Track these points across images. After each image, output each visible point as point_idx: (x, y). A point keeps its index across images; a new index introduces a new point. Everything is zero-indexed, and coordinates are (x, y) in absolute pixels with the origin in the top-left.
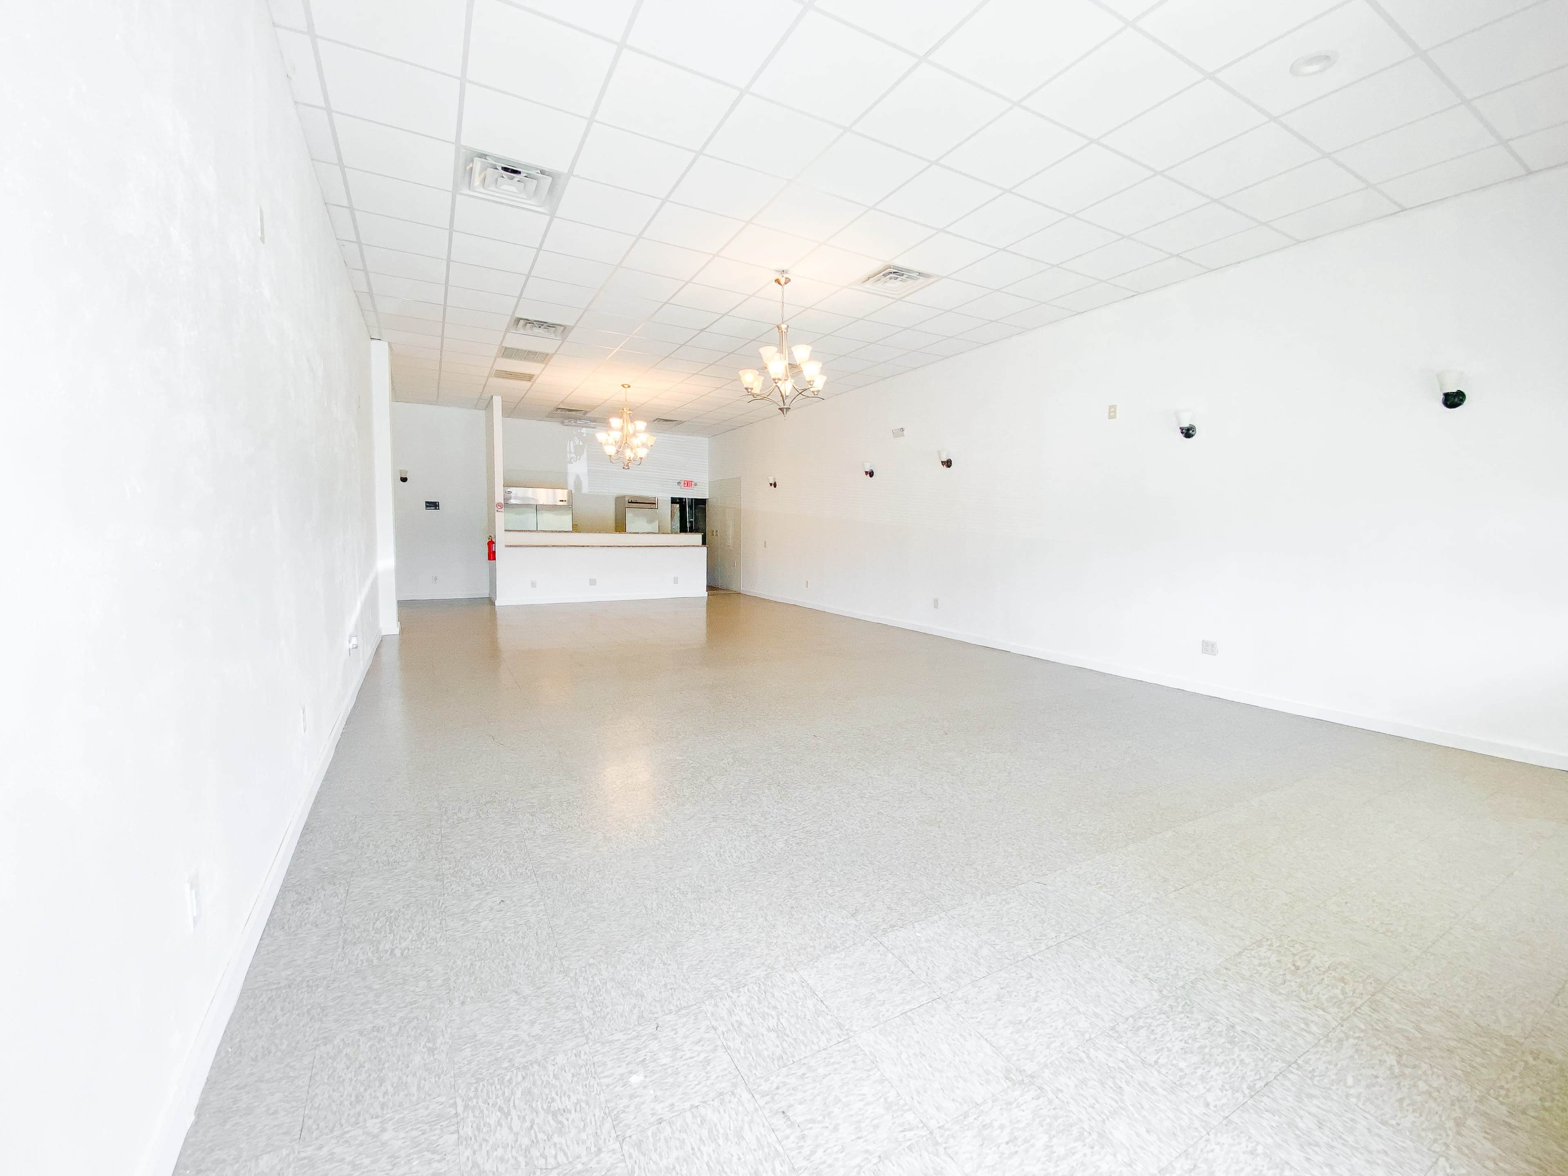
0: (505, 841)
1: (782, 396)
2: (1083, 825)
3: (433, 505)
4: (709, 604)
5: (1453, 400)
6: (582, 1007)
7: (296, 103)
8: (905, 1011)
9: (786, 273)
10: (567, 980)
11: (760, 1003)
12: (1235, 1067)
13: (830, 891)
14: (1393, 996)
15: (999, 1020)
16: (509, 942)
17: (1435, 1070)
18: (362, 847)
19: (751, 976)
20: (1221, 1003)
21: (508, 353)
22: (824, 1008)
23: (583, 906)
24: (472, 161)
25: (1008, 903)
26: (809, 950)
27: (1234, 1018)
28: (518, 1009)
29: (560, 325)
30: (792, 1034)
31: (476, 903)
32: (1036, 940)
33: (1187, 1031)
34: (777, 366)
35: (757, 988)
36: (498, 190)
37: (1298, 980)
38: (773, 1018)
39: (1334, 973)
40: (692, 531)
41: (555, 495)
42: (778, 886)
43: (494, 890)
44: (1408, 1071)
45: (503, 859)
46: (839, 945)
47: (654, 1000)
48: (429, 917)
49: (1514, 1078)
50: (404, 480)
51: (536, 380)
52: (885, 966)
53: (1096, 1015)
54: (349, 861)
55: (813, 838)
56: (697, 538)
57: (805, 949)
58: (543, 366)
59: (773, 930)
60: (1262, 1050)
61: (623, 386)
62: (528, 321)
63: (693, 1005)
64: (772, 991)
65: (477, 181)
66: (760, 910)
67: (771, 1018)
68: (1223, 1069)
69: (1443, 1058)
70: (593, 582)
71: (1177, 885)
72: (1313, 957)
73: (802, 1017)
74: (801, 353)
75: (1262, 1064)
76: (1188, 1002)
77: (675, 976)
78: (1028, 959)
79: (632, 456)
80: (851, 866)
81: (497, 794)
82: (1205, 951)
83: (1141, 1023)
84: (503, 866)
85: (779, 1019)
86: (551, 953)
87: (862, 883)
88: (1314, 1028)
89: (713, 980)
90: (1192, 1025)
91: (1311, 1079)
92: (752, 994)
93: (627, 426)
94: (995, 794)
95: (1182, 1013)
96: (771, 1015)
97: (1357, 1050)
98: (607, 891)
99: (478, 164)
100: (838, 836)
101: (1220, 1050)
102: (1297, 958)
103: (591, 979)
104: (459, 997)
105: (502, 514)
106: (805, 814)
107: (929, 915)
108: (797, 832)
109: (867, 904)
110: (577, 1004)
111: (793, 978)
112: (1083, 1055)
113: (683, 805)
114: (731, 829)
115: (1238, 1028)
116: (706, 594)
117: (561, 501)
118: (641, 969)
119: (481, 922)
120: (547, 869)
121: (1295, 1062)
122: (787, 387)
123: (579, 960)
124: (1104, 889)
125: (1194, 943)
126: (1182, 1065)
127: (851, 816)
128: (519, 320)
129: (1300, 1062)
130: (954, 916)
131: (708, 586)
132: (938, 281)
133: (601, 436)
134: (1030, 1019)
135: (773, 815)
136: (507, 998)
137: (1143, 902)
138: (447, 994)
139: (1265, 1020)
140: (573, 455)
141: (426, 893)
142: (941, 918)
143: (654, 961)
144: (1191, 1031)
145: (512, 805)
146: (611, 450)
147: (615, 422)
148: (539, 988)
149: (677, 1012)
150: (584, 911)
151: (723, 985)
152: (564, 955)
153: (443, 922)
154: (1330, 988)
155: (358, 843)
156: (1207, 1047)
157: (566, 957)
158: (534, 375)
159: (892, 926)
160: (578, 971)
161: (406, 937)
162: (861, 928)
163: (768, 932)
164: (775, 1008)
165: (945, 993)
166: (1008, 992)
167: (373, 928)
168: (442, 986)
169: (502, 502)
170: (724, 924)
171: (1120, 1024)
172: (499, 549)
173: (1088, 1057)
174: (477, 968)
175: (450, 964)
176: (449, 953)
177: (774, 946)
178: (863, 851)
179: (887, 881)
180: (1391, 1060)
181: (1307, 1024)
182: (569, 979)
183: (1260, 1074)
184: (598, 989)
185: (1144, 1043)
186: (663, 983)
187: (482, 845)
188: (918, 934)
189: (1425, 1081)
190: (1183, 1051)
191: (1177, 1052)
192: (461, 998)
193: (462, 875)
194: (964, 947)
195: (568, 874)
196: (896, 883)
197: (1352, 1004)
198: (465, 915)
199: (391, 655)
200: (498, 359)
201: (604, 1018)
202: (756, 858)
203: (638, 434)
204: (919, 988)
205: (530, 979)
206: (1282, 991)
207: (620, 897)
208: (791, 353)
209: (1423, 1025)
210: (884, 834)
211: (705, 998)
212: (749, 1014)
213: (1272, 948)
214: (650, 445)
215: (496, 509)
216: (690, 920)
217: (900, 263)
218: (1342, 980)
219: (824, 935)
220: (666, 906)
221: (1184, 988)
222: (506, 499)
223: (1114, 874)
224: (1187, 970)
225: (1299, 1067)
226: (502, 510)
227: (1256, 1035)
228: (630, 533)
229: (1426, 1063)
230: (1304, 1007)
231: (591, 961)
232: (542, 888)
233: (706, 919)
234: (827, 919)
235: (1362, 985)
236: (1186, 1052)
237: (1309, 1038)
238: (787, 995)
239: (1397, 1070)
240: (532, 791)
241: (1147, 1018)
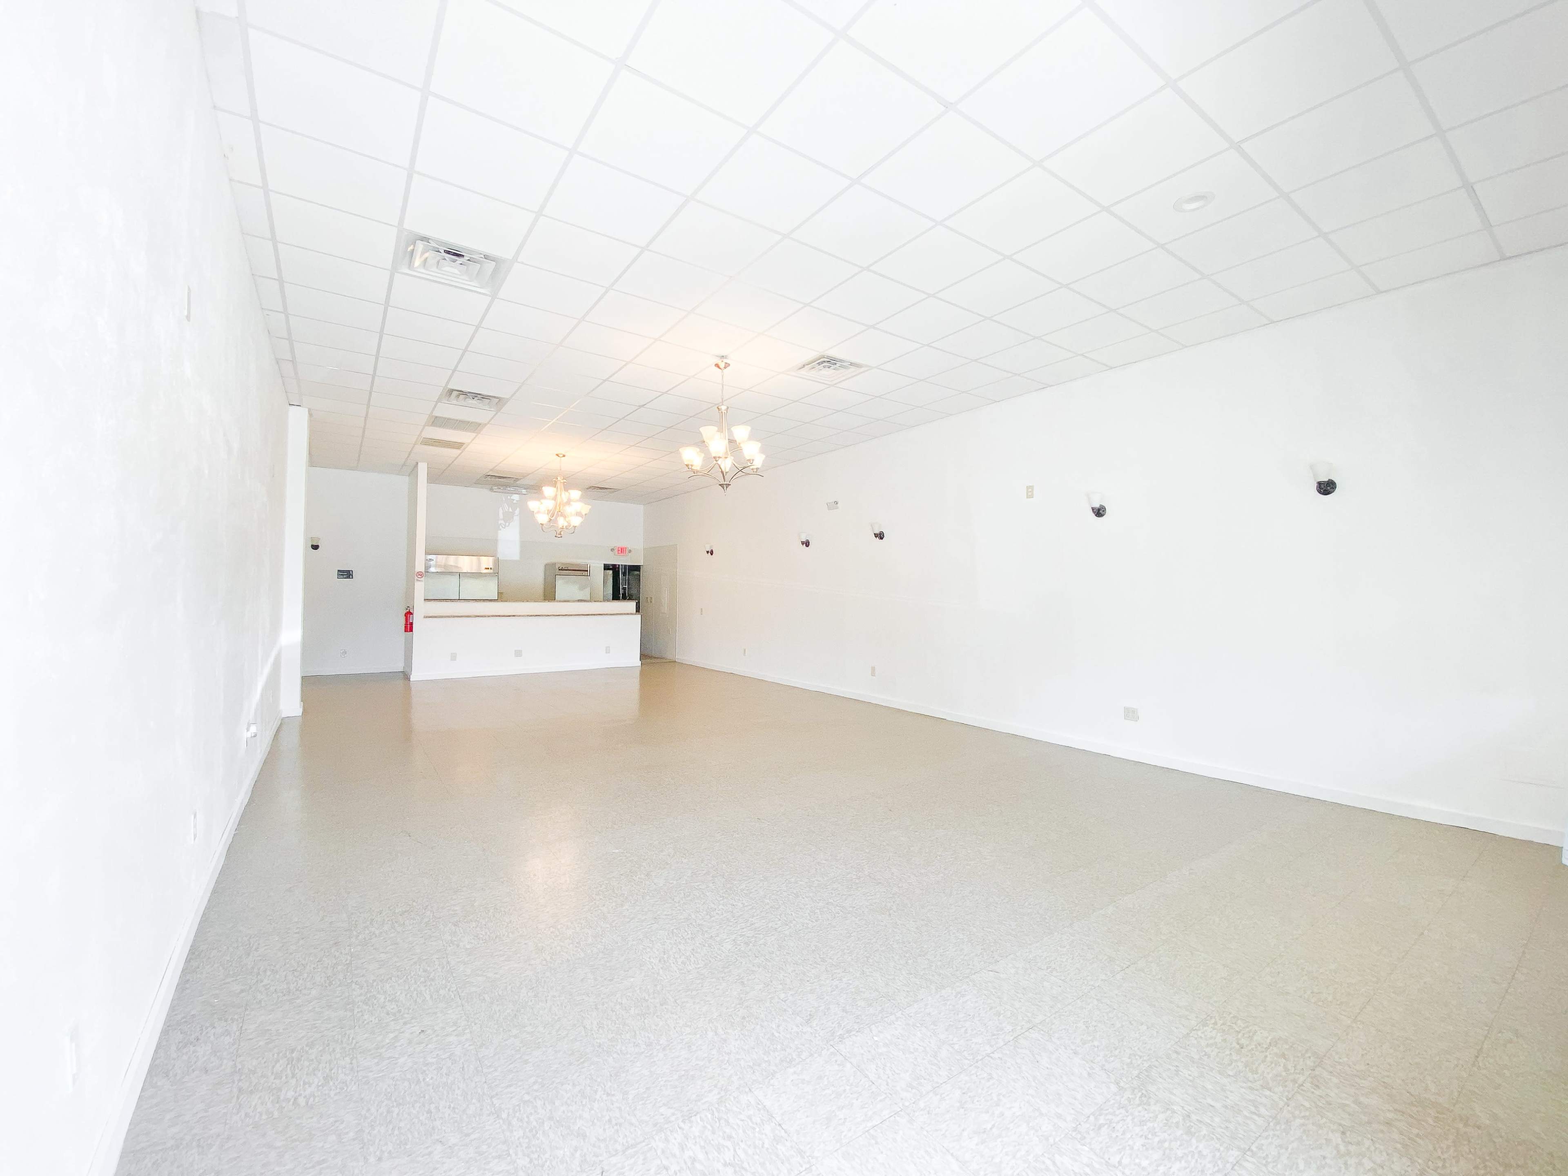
0: (424, 958)
1: (722, 472)
2: (1030, 904)
3: (347, 574)
4: (642, 673)
5: (1326, 488)
6: (516, 1155)
7: (231, 180)
8: (867, 1129)
9: (726, 358)
10: (499, 1123)
11: (714, 1133)
12: (1194, 1161)
13: (782, 996)
14: (1331, 1069)
15: (963, 1130)
16: (431, 1081)
17: (1377, 1146)
18: (258, 974)
19: (703, 1101)
20: (1175, 1091)
21: (437, 421)
22: (783, 1133)
23: (515, 1031)
24: (414, 243)
25: (963, 996)
26: (764, 1065)
27: (1189, 1107)
28: (444, 1163)
29: (495, 397)
30: (750, 1167)
31: (392, 1035)
32: (994, 1035)
33: (1146, 1125)
34: (717, 444)
35: (709, 1116)
36: (440, 272)
37: (1243, 1059)
38: (729, 1149)
39: (1275, 1050)
40: (624, 598)
41: (479, 563)
42: (727, 993)
43: (412, 1018)
44: (1352, 1148)
45: (422, 979)
46: (794, 1057)
47: (599, 1139)
48: (338, 1056)
49: (1448, 1147)
50: (315, 547)
51: (465, 448)
52: (844, 1078)
53: (1059, 1116)
54: (242, 991)
55: (761, 936)
56: (631, 605)
57: (759, 1065)
58: (475, 434)
59: (724, 1045)
60: (1218, 1139)
61: (557, 455)
62: (462, 392)
63: (641, 1142)
64: (725, 1117)
65: (417, 262)
66: (709, 1023)
67: (726, 1149)
68: (1183, 1164)
69: (1382, 1131)
70: (518, 653)
71: (1122, 965)
72: (1256, 1032)
73: (760, 1146)
74: (741, 432)
75: (1219, 1154)
76: (1144, 1092)
77: (620, 1108)
78: (987, 1058)
79: (566, 524)
80: (803, 966)
81: (414, 901)
82: (1155, 1034)
83: (1102, 1120)
84: (423, 989)
85: (735, 1150)
86: (479, 1091)
87: (815, 984)
88: (1263, 1110)
89: (662, 1110)
90: (1150, 1118)
91: (1265, 1165)
92: (705, 1124)
93: (561, 495)
94: (942, 875)
95: (1139, 1105)
96: (727, 1147)
97: (1304, 1131)
98: (541, 1012)
99: (420, 245)
100: (787, 932)
101: (1179, 1143)
102: (1240, 1035)
103: (526, 1119)
104: (375, 1152)
105: (423, 583)
106: (752, 908)
107: (885, 1016)
108: (745, 930)
109: (821, 1008)
110: (511, 1152)
111: (748, 1100)
112: (1048, 1162)
113: (622, 905)
114: (675, 931)
115: (1194, 1117)
116: (638, 663)
117: (486, 568)
118: (581, 1102)
119: (397, 1059)
120: (473, 989)
121: (1249, 1149)
122: (727, 464)
123: (512, 1098)
124: (1054, 973)
125: (1144, 1027)
126: (1145, 1163)
127: (801, 908)
128: (451, 391)
129: (1254, 1148)
130: (910, 1015)
131: (641, 655)
132: (869, 369)
133: (533, 505)
134: (994, 1126)
135: (719, 912)
136: (430, 1149)
137: (1092, 985)
138: (360, 1149)
139: (1218, 1105)
140: (502, 522)
141: (334, 1027)
142: (897, 1019)
143: (596, 1092)
144: (1150, 1124)
145: (432, 914)
146: (543, 519)
147: (548, 491)
148: (468, 1135)
149: (624, 1152)
150: (515, 1037)
151: (673, 1114)
152: (495, 1093)
153: (354, 1061)
154: (1273, 1065)
155: (253, 968)
156: (1166, 1141)
157: (497, 1094)
158: (464, 444)
159: (849, 1031)
160: (511, 1111)
161: (311, 1081)
162: (817, 1035)
163: (719, 1048)
164: (730, 1137)
165: (907, 1104)
166: (970, 1097)
167: (272, 1073)
168: (354, 1140)
169: (423, 570)
170: (672, 1043)
171: (1082, 1123)
172: (417, 620)
173: (1054, 1163)
174: (395, 1115)
175: (364, 1112)
176: (362, 1099)
177: (726, 1064)
178: (814, 948)
179: (841, 980)
180: (1336, 1138)
181: (1256, 1107)
182: (501, 1121)
183: (1218, 1166)
184: (534, 1131)
185: (1106, 1143)
186: (607, 1118)
187: (398, 964)
188: (876, 1038)
189: (1370, 1159)
190: (1144, 1148)
191: (1139, 1149)
192: (378, 1153)
193: (375, 1001)
194: (923, 1048)
195: (496, 994)
196: (850, 982)
197: (1295, 1081)
198: (379, 1051)
199: (292, 740)
200: (426, 427)
201: (543, 1166)
202: (702, 962)
203: (571, 503)
204: (881, 1101)
205: (456, 1124)
206: (1231, 1073)
207: (556, 1018)
208: (730, 433)
209: (1362, 1099)
210: (835, 927)
211: (654, 1133)
212: (703, 1147)
213: (1216, 1027)
214: (584, 514)
215: (416, 578)
216: (634, 1040)
217: (834, 353)
218: (1283, 1056)
219: (779, 1047)
220: (608, 1026)
221: (1140, 1078)
222: (427, 568)
223: (1063, 956)
224: (1141, 1057)
225: (1254, 1154)
226: (423, 579)
227: (1211, 1123)
228: (560, 601)
229: (1368, 1139)
230: (1251, 1088)
231: (527, 1097)
232: (467, 1012)
233: (652, 1038)
234: (781, 1028)
235: (1302, 1060)
236: (1147, 1149)
237: (1260, 1121)
238: (742, 1120)
239: (1342, 1148)
240: (454, 897)
241: (1106, 1114)
